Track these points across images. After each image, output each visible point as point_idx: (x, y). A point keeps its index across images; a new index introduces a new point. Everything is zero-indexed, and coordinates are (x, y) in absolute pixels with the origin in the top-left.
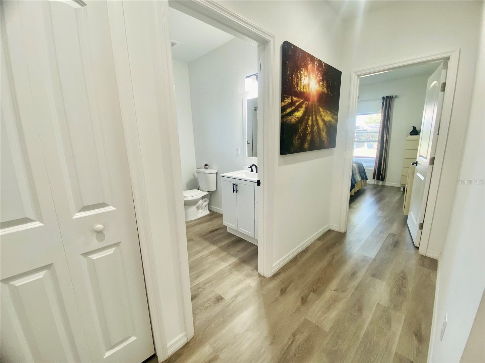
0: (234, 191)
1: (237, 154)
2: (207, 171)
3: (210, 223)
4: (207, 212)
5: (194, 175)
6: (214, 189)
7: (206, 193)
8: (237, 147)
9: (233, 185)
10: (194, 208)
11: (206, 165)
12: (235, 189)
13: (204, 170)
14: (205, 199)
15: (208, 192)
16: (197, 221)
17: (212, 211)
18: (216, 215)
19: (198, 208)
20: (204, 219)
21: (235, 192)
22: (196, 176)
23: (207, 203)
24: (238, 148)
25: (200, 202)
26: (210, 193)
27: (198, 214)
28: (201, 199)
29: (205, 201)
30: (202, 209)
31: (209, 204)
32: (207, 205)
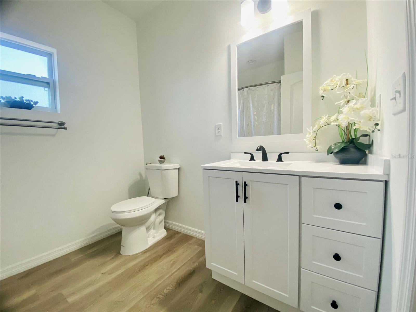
0: (237, 197)
1: (217, 134)
2: (165, 166)
3: (172, 257)
4: (162, 233)
5: (140, 175)
6: (174, 193)
7: (163, 201)
8: (216, 124)
9: (237, 184)
10: (143, 229)
11: (162, 157)
12: (241, 193)
13: (158, 165)
14: (161, 211)
15: (165, 199)
16: (148, 254)
17: (171, 230)
18: (177, 236)
19: (148, 229)
20: (160, 247)
21: (241, 200)
22: (144, 176)
23: (162, 217)
24: (220, 125)
25: (153, 217)
26: (167, 201)
27: (148, 239)
28: (154, 213)
29: (159, 215)
30: (154, 229)
31: (165, 218)
32: (163, 220)
